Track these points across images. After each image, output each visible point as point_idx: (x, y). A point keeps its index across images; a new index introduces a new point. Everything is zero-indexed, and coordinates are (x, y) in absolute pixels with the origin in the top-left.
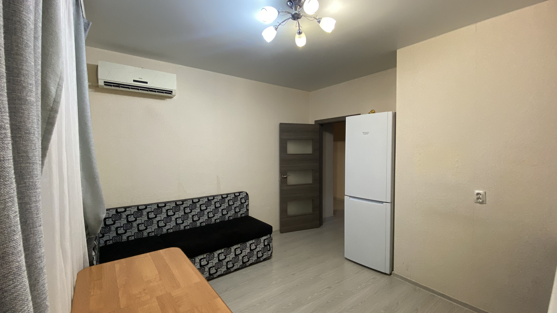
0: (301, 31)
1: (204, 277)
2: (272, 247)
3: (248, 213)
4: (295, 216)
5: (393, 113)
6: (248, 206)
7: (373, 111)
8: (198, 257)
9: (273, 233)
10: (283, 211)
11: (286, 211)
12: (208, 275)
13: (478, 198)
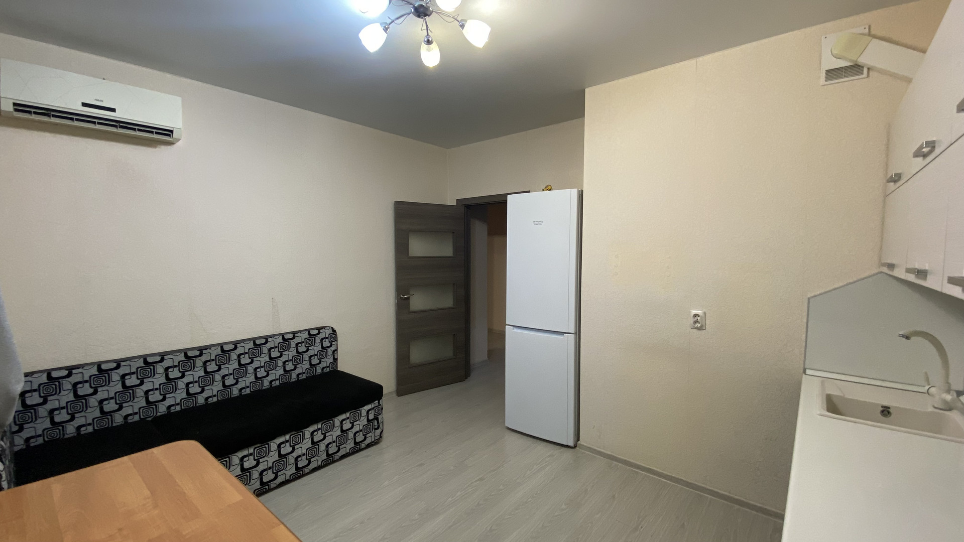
0: (430, 39)
1: (249, 490)
2: (383, 422)
3: (337, 365)
4: (423, 365)
5: (578, 190)
6: (335, 352)
7: (549, 187)
8: (237, 454)
9: (383, 398)
10: (402, 357)
11: (408, 357)
12: (257, 485)
13: (696, 322)
